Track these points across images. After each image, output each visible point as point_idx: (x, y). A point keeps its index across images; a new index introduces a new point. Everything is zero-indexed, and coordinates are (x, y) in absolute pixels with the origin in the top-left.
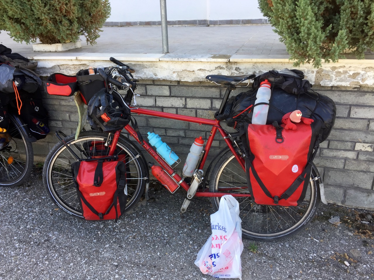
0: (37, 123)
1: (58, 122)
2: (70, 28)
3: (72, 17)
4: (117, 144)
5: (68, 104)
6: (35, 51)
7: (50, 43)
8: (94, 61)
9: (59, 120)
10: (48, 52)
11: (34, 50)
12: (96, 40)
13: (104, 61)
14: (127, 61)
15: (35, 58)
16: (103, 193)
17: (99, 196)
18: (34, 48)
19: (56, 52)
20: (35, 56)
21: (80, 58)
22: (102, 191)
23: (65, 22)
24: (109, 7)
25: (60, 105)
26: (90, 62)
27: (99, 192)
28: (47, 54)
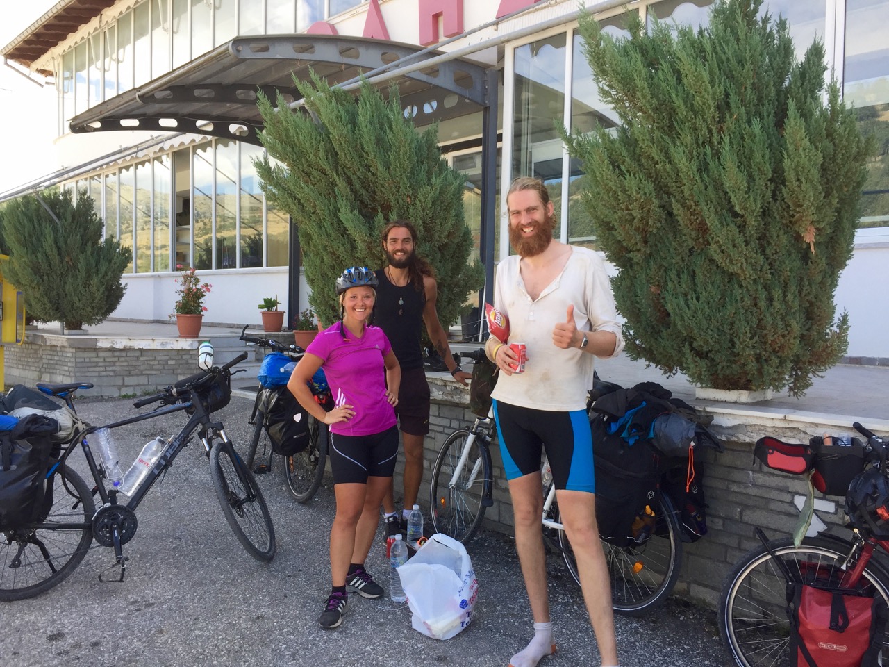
0: (693, 514)
1: (716, 520)
2: (779, 370)
3: (786, 353)
4: (864, 573)
5: (743, 490)
6: (697, 398)
7: (729, 389)
8: (817, 425)
9: (719, 517)
10: (722, 401)
11: (697, 396)
12: (805, 391)
13: (835, 426)
14: (882, 431)
15: (709, 409)
16: (844, 648)
17: (835, 652)
18: (697, 393)
19: (736, 403)
20: (707, 406)
21: (791, 417)
22: (842, 644)
23: (775, 361)
24: (846, 341)
25: (728, 490)
26: (808, 425)
27: (836, 643)
28: (722, 404)
